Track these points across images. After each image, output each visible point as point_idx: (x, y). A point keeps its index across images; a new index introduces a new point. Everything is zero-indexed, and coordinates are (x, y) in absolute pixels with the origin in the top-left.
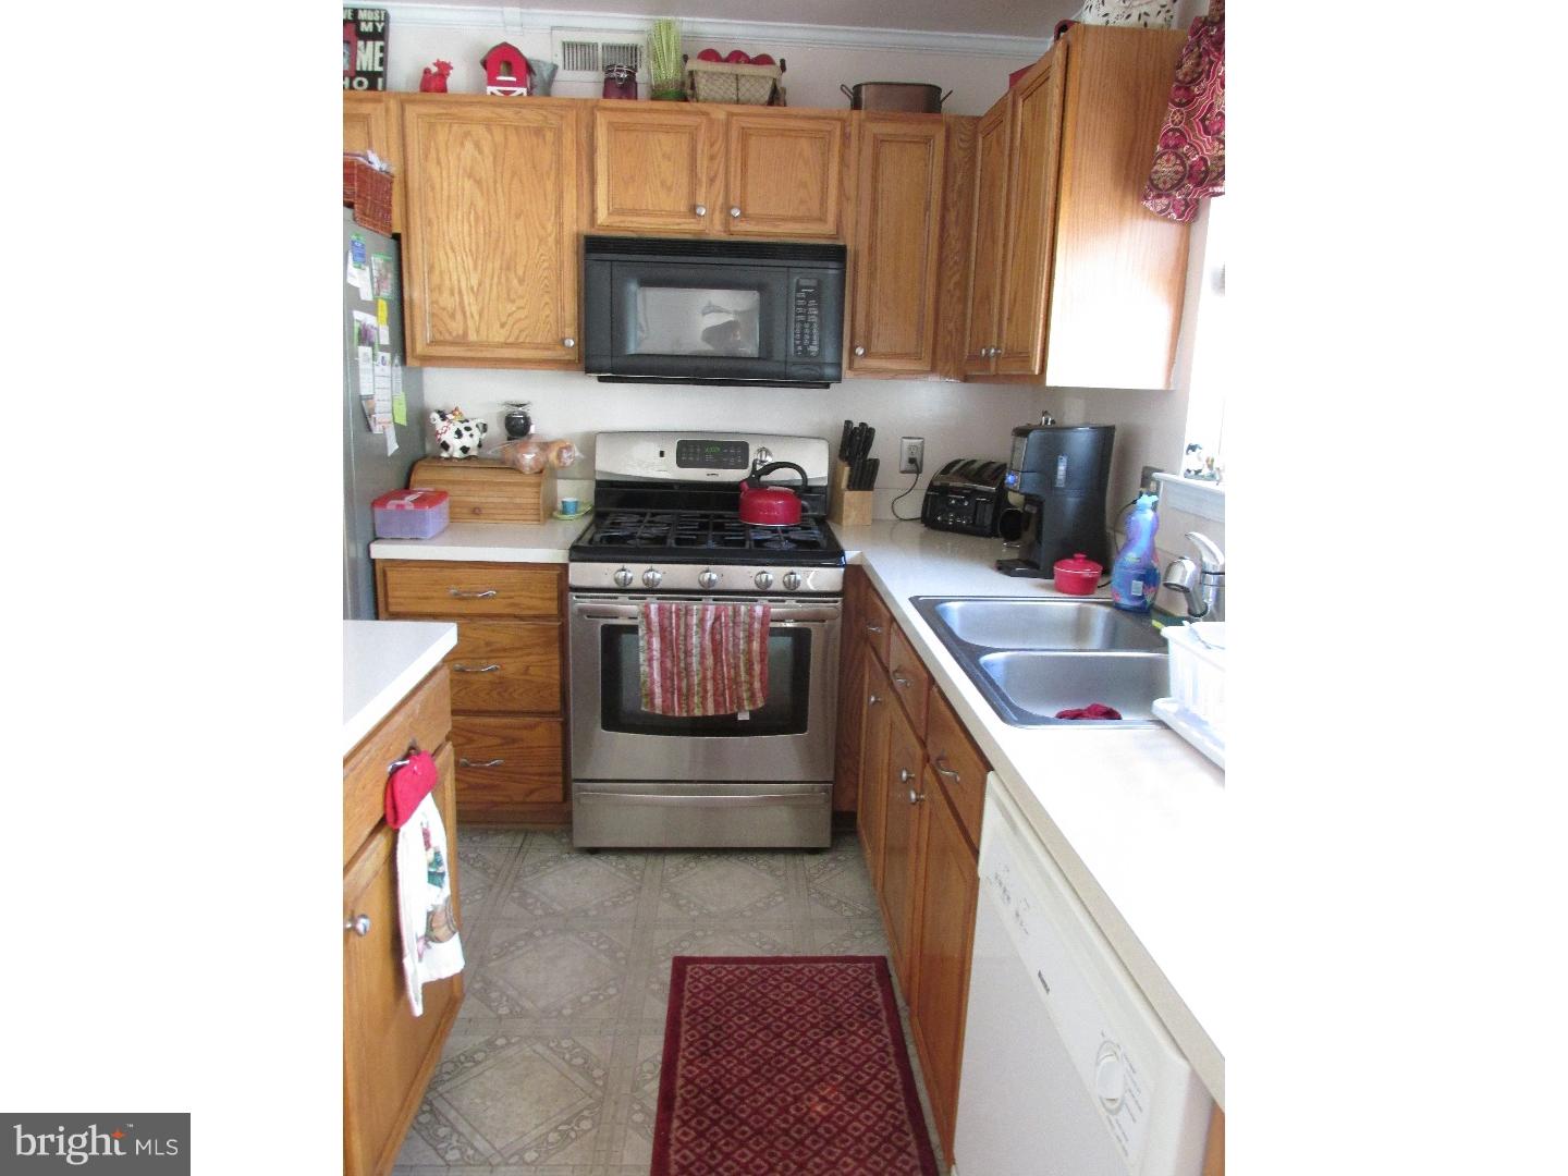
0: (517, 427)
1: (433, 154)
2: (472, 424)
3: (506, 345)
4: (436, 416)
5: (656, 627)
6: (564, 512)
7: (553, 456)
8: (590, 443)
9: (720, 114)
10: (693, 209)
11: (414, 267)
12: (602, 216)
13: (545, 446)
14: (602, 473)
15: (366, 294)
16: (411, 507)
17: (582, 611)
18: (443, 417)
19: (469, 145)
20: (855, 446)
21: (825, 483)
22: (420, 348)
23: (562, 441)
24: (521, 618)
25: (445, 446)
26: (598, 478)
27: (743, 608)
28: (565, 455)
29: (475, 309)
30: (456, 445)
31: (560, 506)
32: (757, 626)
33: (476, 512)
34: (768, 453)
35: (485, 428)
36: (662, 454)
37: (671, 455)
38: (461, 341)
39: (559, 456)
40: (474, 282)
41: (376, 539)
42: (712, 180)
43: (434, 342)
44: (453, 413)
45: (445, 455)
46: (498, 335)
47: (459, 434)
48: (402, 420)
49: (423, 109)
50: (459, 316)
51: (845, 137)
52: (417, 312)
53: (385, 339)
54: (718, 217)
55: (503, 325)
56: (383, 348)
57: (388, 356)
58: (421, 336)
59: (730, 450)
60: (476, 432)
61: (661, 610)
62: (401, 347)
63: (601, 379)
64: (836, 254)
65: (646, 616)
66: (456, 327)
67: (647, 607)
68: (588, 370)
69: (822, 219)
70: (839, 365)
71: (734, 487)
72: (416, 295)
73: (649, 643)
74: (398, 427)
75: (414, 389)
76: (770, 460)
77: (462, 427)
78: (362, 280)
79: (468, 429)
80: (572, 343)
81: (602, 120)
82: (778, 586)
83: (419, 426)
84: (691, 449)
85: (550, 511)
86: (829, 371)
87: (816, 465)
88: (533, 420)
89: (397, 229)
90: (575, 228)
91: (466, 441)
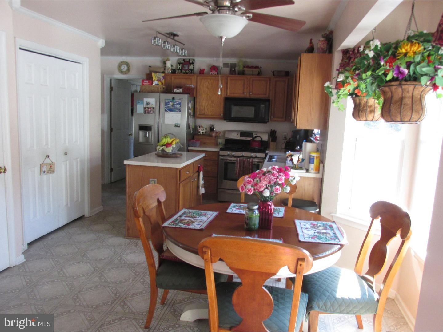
0: (212, 129)
1: (201, 85)
2: (204, 129)
3: (211, 115)
4: (198, 127)
5: (238, 163)
6: (219, 144)
7: (218, 134)
8: (225, 132)
9: (249, 77)
10: (244, 93)
11: (197, 103)
12: (228, 94)
13: (217, 133)
14: (227, 138)
15: (190, 108)
16: (195, 141)
17: (221, 159)
18: (199, 127)
19: (207, 83)
20: (273, 134)
21: (267, 141)
22: (197, 115)
23: (220, 132)
24: (211, 160)
25: (199, 132)
26: (226, 138)
27: (249, 159)
28: (220, 134)
29: (206, 109)
30: (201, 132)
31: (219, 143)
32: (250, 164)
33: (204, 143)
34: (256, 135)
35: (206, 129)
36: (237, 134)
37: (239, 135)
38: (204, 114)
39: (219, 134)
40: (207, 105)
41: (189, 146)
42: (247, 88)
43: (200, 114)
44: (201, 126)
45: (199, 134)
46: (210, 113)
47: (202, 130)
48: (193, 127)
49: (200, 77)
50: (204, 110)
51: (270, 80)
52: (197, 110)
53: (192, 114)
54: (248, 94)
55: (211, 112)
56: (192, 116)
57: (192, 117)
58: (198, 113)
59: (249, 134)
60: (205, 130)
61: (240, 160)
62: (194, 116)
63: (227, 121)
64: (268, 100)
65: (237, 161)
66: (203, 112)
67: (237, 159)
68: (225, 120)
69: (266, 94)
70: (268, 119)
71: (249, 141)
72: (197, 107)
73: (237, 165)
74: (193, 128)
75: (195, 122)
76: (257, 136)
77: (202, 129)
78: (190, 105)
79: (203, 129)
80: (222, 115)
81: (229, 78)
82: (254, 156)
83: (195, 128)
84: (243, 134)
85: (217, 144)
86: (267, 120)
87: (265, 138)
88: (215, 128)
89: (195, 96)
90: (224, 96)
91: (203, 131)
